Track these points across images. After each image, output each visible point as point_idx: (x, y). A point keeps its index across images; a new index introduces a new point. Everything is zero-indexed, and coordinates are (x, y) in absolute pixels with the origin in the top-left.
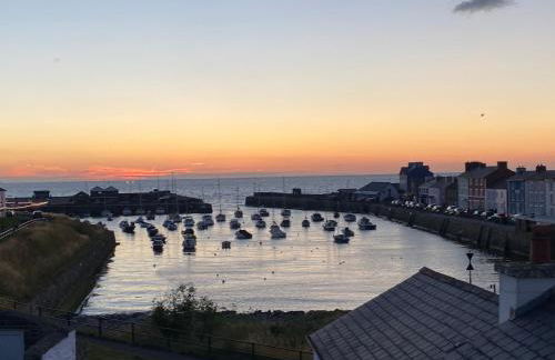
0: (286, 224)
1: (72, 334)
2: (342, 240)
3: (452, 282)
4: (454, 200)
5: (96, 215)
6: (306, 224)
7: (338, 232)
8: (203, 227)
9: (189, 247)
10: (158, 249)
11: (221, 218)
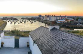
0: (26, 21)
1: (3, 32)
2: (31, 23)
4: (44, 19)
5: (5, 20)
8: (16, 21)
9: (15, 24)
10: (11, 24)
11: (19, 20)
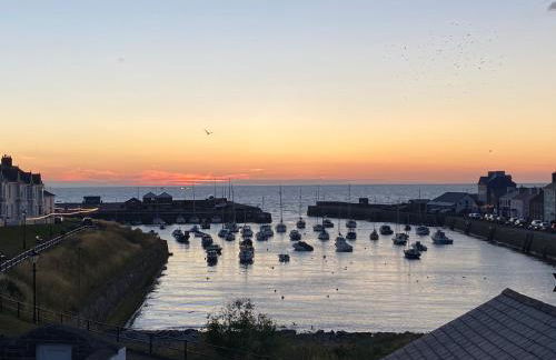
0: (352, 236)
1: (122, 351)
2: (413, 256)
3: (538, 305)
4: (539, 214)
5: (147, 222)
6: (374, 237)
7: (409, 246)
8: (263, 237)
9: (246, 260)
10: (212, 261)
11: (281, 229)
